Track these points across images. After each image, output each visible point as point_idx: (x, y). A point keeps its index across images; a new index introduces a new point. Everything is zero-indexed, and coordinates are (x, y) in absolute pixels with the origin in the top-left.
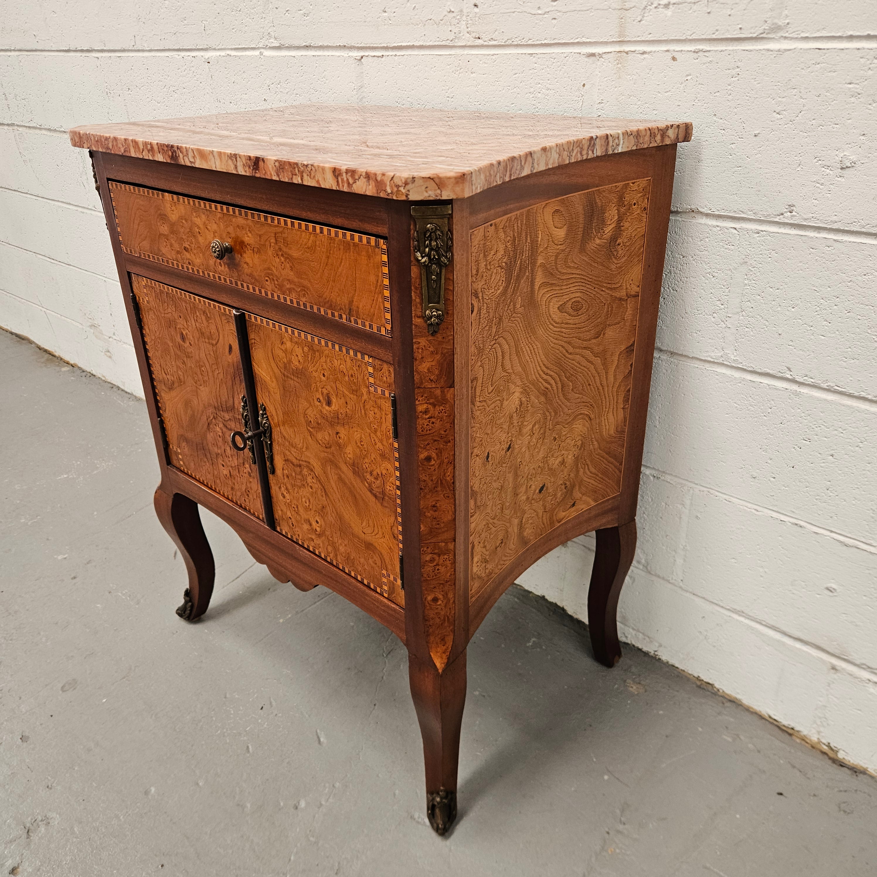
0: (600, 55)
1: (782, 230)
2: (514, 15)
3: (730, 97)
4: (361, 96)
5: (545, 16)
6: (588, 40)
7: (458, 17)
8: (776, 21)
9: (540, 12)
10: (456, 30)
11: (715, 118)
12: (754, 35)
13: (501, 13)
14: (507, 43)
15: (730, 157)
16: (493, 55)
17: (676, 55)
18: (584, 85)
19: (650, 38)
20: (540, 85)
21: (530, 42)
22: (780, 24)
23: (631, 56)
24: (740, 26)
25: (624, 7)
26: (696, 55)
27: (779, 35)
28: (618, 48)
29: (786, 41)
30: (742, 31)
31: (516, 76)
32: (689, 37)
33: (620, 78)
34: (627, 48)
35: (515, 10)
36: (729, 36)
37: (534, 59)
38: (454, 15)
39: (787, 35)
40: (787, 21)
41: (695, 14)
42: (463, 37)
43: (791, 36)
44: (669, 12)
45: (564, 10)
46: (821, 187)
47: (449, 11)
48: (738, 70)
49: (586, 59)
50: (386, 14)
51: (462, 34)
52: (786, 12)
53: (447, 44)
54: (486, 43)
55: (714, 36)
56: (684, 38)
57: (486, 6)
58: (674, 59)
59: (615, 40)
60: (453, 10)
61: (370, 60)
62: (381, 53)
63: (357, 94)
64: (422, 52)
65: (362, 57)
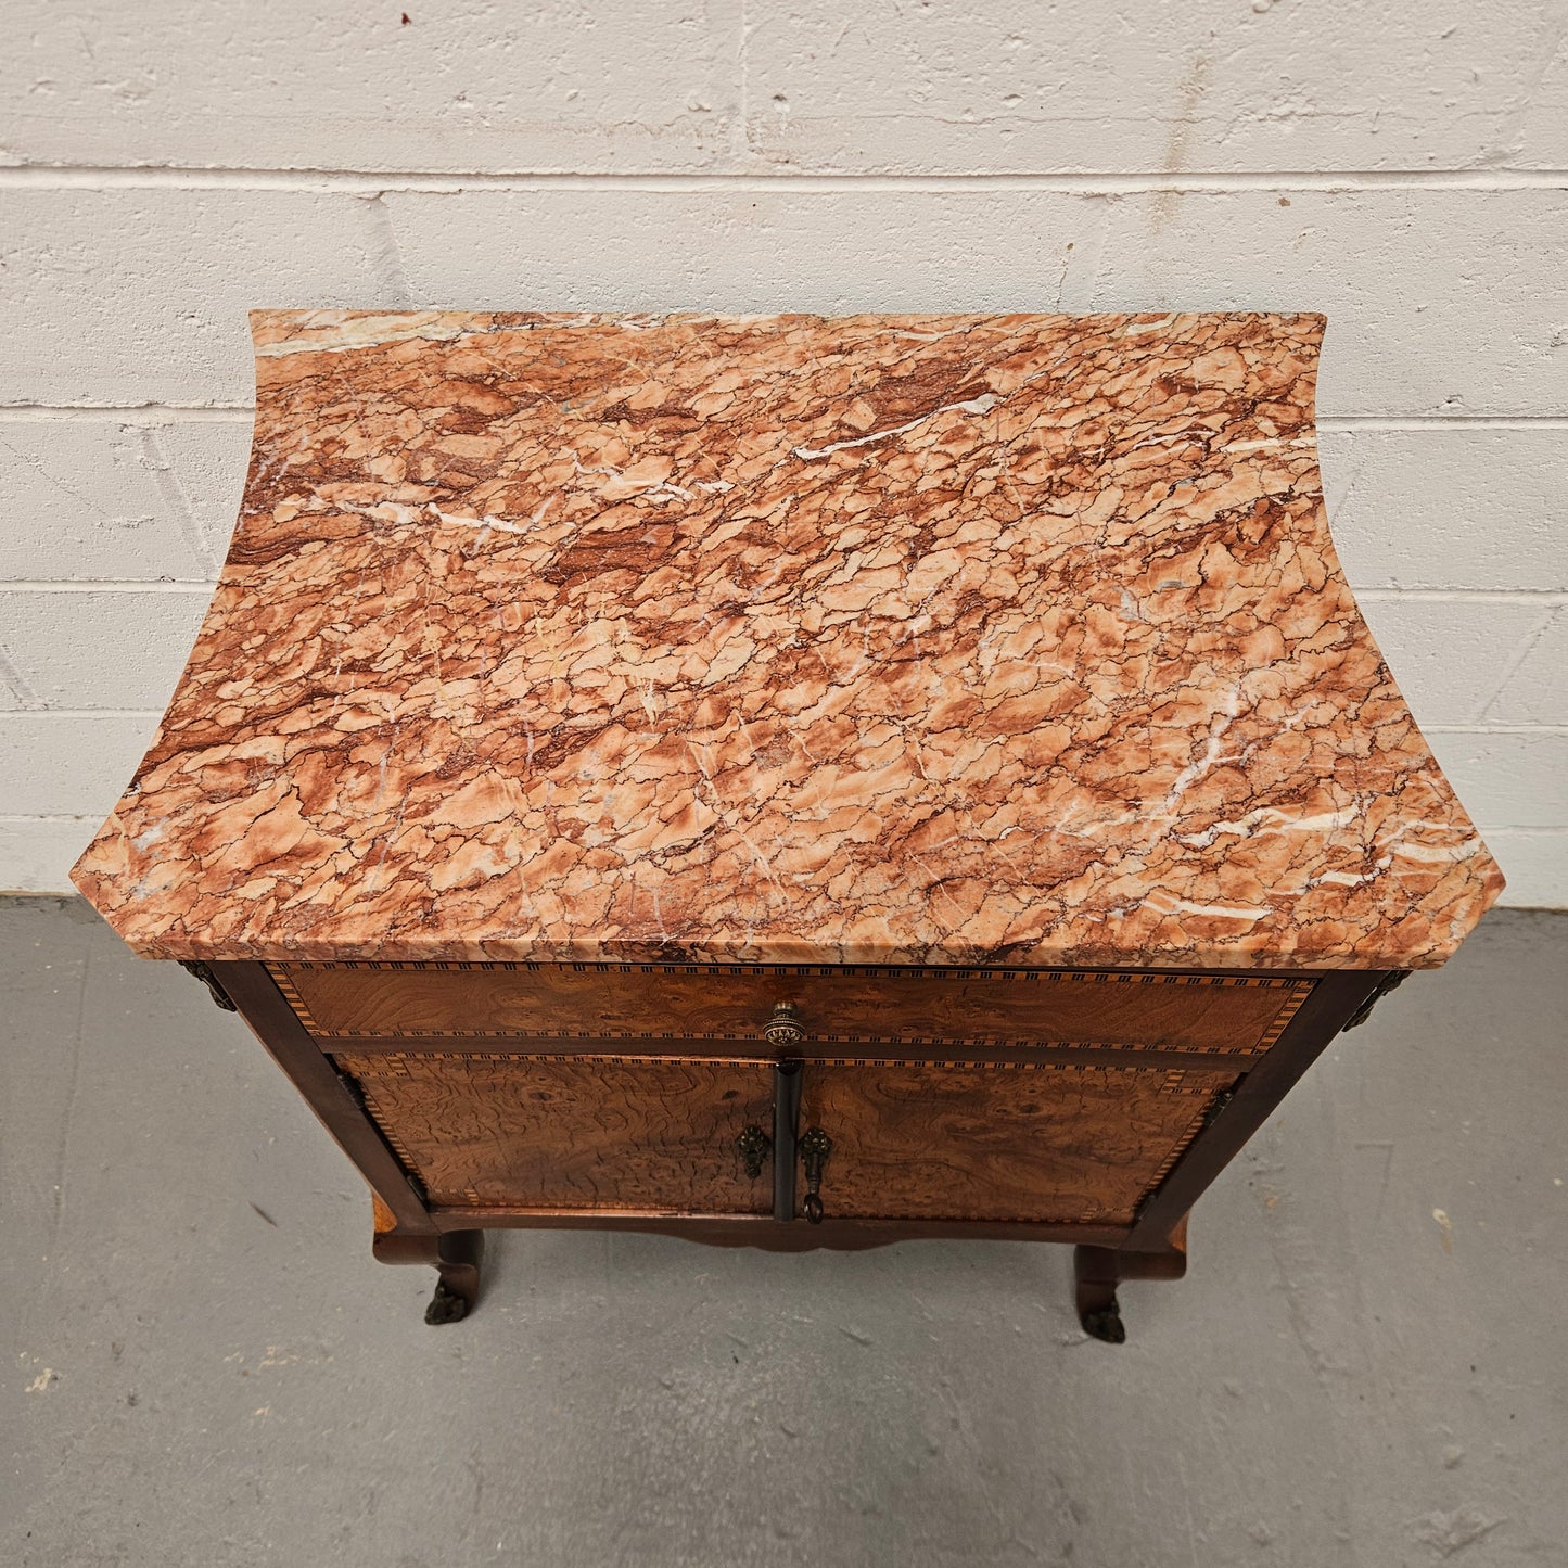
0: (1117, 197)
1: (1428, 425)
2: (896, 121)
3: (1385, 258)
4: (389, 272)
5: (983, 126)
6: (1090, 171)
7: (723, 120)
8: (1502, 147)
9: (969, 117)
10: (719, 145)
11: (1348, 289)
12: (1456, 168)
13: (857, 117)
14: (870, 173)
15: (1364, 341)
16: (828, 194)
17: (1287, 196)
18: (1070, 246)
19: (1238, 168)
20: (956, 247)
21: (936, 172)
22: (1507, 151)
23: (1187, 198)
24: (1432, 155)
25: (1188, 117)
26: (1330, 197)
27: (1498, 166)
28: (1160, 185)
29: (1509, 174)
30: (1433, 162)
31: (893, 231)
32: (1321, 169)
33: (1158, 232)
34: (1183, 185)
35: (900, 112)
36: (1406, 169)
37: (944, 202)
38: (708, 115)
39: (1512, 166)
40: (1520, 147)
41: (1345, 133)
42: (739, 159)
43: (1520, 167)
44: (1287, 128)
45: (1035, 117)
46: (1512, 370)
47: (695, 107)
48: (1409, 218)
49: (1082, 203)
50: (466, 105)
51: (732, 154)
52: (1522, 133)
53: (688, 173)
54: (806, 173)
55: (1375, 168)
56: (1312, 169)
57: (813, 100)
58: (1284, 202)
59: (1155, 171)
60: (707, 107)
61: (413, 198)
62: (453, 186)
63: (374, 270)
64: (601, 185)
65: (382, 193)
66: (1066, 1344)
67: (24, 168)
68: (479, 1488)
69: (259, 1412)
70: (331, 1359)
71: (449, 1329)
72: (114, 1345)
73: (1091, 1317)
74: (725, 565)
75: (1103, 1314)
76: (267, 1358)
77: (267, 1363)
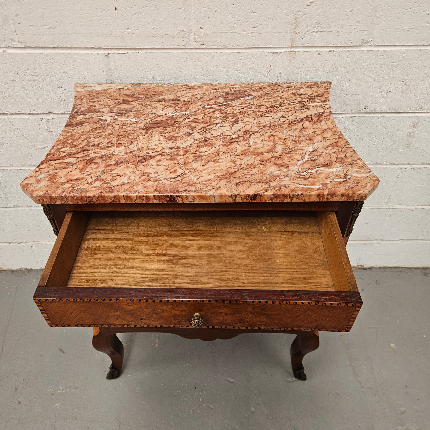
0: (280, 53)
1: (361, 115)
2: (228, 34)
3: (344, 69)
4: (109, 75)
5: (248, 35)
6: (274, 46)
7: (188, 34)
8: (367, 39)
9: (245, 33)
10: (187, 40)
11: (337, 77)
12: (357, 45)
13: (219, 33)
14: (223, 47)
15: (342, 91)
16: (213, 53)
17: (320, 52)
18: (271, 66)
19: (307, 45)
20: (244, 67)
21: (238, 47)
22: (369, 40)
23: (297, 53)
24: (352, 41)
25: (295, 32)
26: (330, 53)
27: (367, 45)
28: (290, 50)
29: (370, 47)
30: (352, 43)
31: (229, 63)
32: (327, 45)
33: (291, 62)
34: (296, 50)
35: (229, 31)
36: (346, 45)
37: (240, 55)
38: (185, 32)
39: (370, 44)
40: (371, 39)
41: (331, 36)
42: (192, 44)
43: (372, 45)
44: (318, 35)
45: (260, 32)
46: (379, 99)
47: (182, 30)
48: (349, 58)
49: (273, 55)
50: (129, 30)
51: (191, 42)
52: (371, 36)
53: (180, 47)
54: (208, 47)
55: (339, 45)
56: (325, 45)
57: (209, 29)
58: (319, 54)
59: (288, 46)
60: (185, 30)
61: (116, 55)
62: (126, 52)
63: (106, 74)
64: (160, 51)
65: (109, 54)
66: (290, 382)
67: (25, 48)
68: (120, 425)
69: (56, 405)
70: (78, 390)
71: (113, 381)
72: (15, 387)
73: (296, 372)
74: (187, 126)
75: (299, 370)
76: (60, 390)
77: (60, 391)
